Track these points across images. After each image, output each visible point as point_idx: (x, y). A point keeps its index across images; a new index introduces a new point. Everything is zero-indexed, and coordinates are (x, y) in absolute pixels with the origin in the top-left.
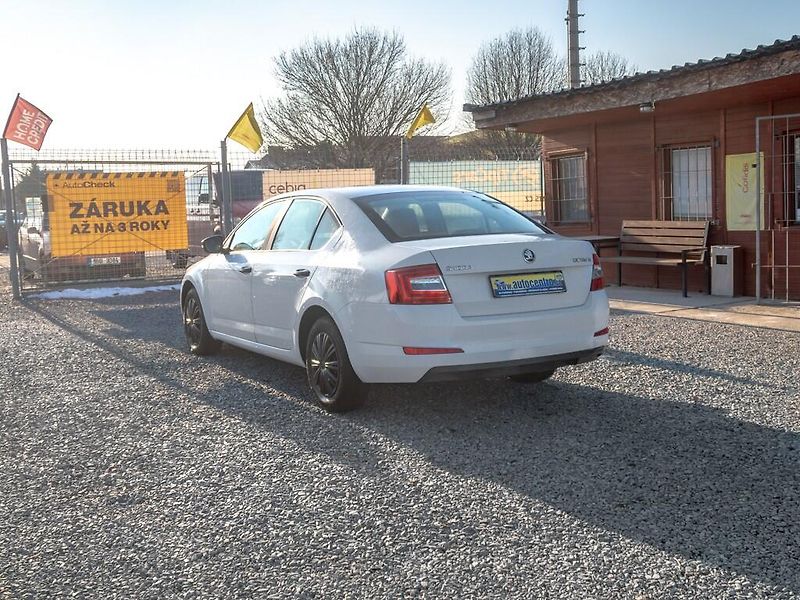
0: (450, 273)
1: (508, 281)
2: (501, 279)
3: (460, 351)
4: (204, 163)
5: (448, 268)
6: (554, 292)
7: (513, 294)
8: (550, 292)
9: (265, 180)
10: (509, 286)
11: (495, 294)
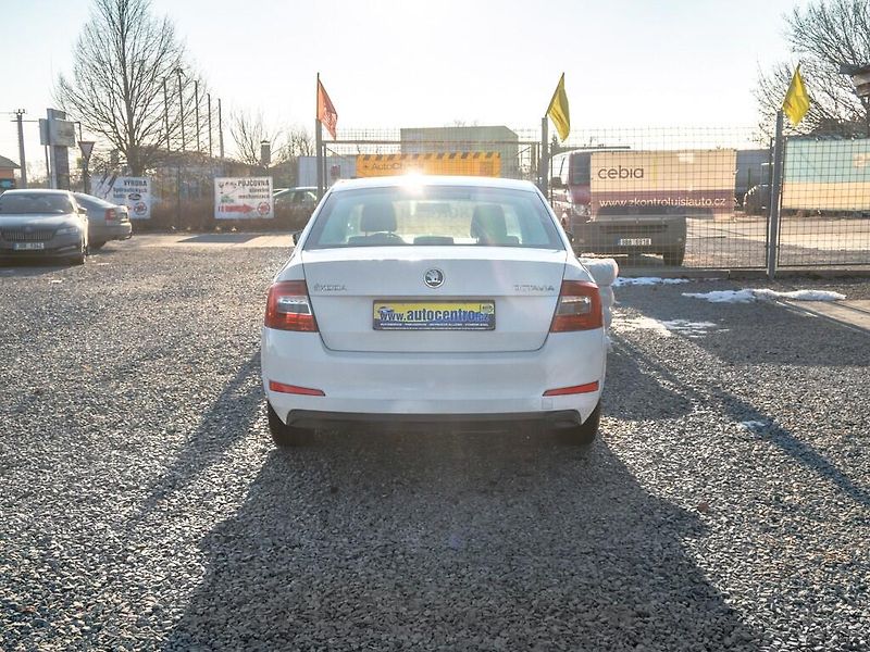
0: (317, 293)
1: (399, 309)
2: (390, 307)
3: (321, 393)
4: (528, 143)
5: (316, 287)
6: (472, 329)
7: (404, 327)
8: (464, 328)
9: (593, 163)
10: (400, 316)
11: (377, 325)
